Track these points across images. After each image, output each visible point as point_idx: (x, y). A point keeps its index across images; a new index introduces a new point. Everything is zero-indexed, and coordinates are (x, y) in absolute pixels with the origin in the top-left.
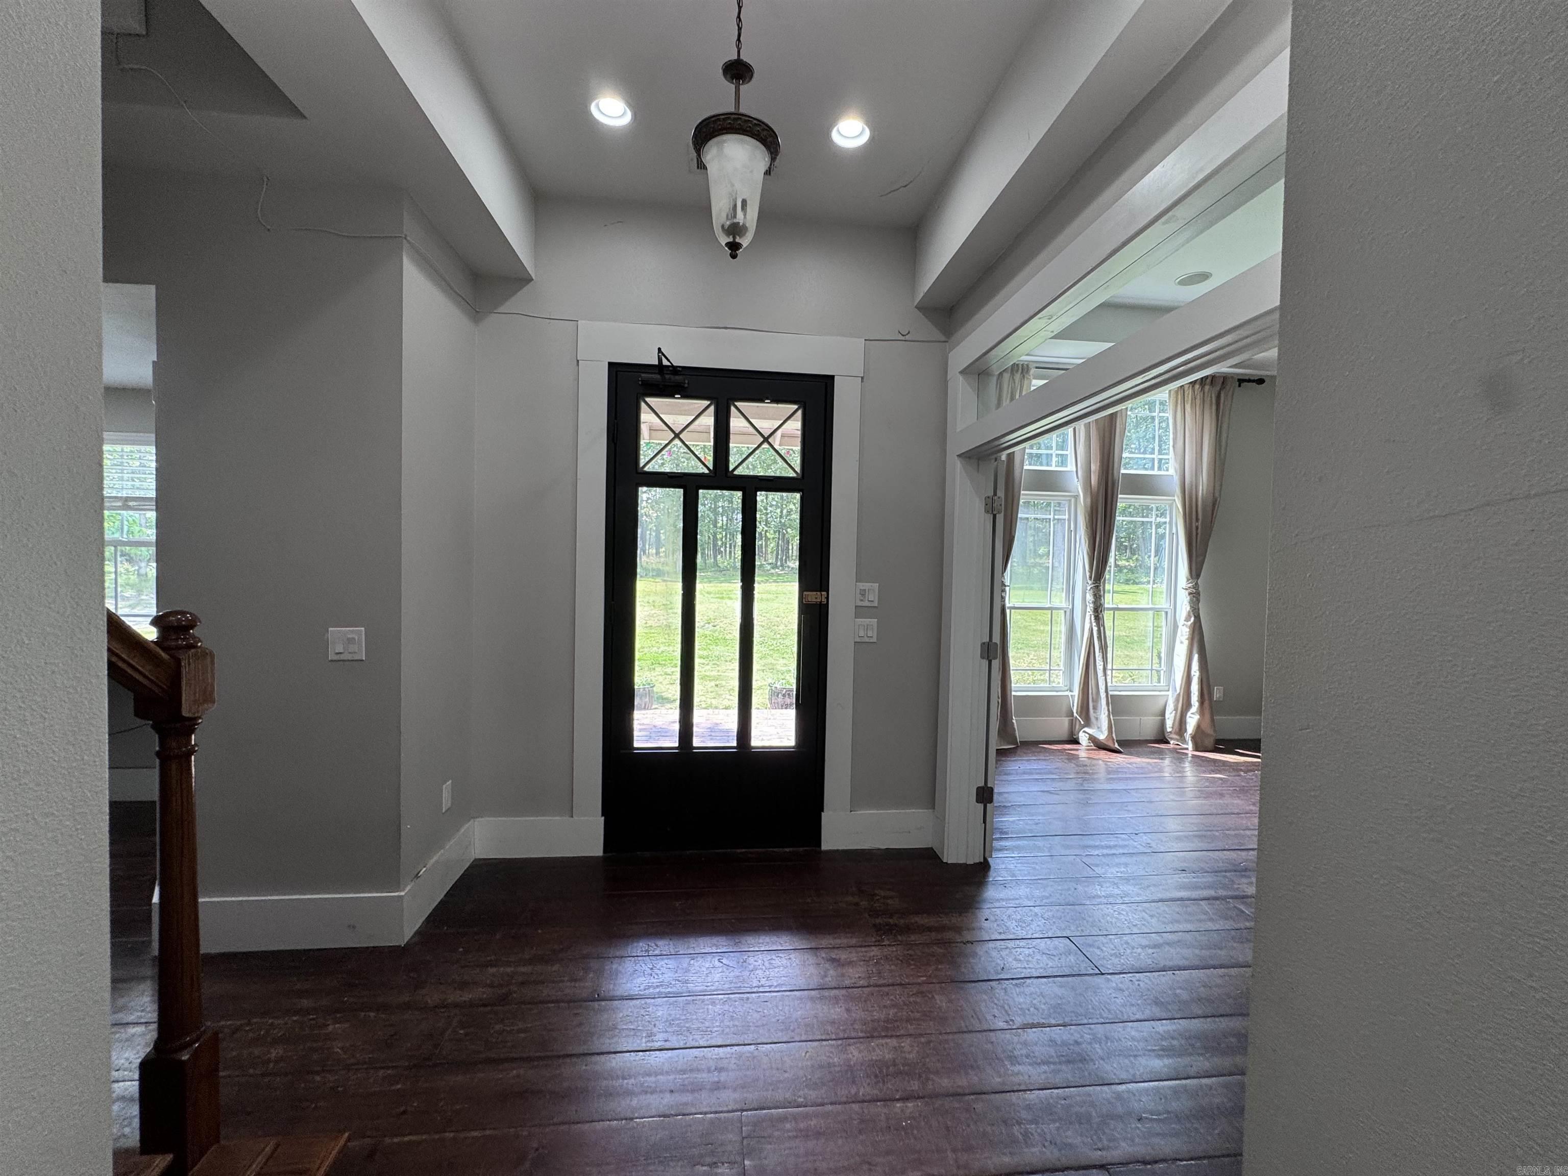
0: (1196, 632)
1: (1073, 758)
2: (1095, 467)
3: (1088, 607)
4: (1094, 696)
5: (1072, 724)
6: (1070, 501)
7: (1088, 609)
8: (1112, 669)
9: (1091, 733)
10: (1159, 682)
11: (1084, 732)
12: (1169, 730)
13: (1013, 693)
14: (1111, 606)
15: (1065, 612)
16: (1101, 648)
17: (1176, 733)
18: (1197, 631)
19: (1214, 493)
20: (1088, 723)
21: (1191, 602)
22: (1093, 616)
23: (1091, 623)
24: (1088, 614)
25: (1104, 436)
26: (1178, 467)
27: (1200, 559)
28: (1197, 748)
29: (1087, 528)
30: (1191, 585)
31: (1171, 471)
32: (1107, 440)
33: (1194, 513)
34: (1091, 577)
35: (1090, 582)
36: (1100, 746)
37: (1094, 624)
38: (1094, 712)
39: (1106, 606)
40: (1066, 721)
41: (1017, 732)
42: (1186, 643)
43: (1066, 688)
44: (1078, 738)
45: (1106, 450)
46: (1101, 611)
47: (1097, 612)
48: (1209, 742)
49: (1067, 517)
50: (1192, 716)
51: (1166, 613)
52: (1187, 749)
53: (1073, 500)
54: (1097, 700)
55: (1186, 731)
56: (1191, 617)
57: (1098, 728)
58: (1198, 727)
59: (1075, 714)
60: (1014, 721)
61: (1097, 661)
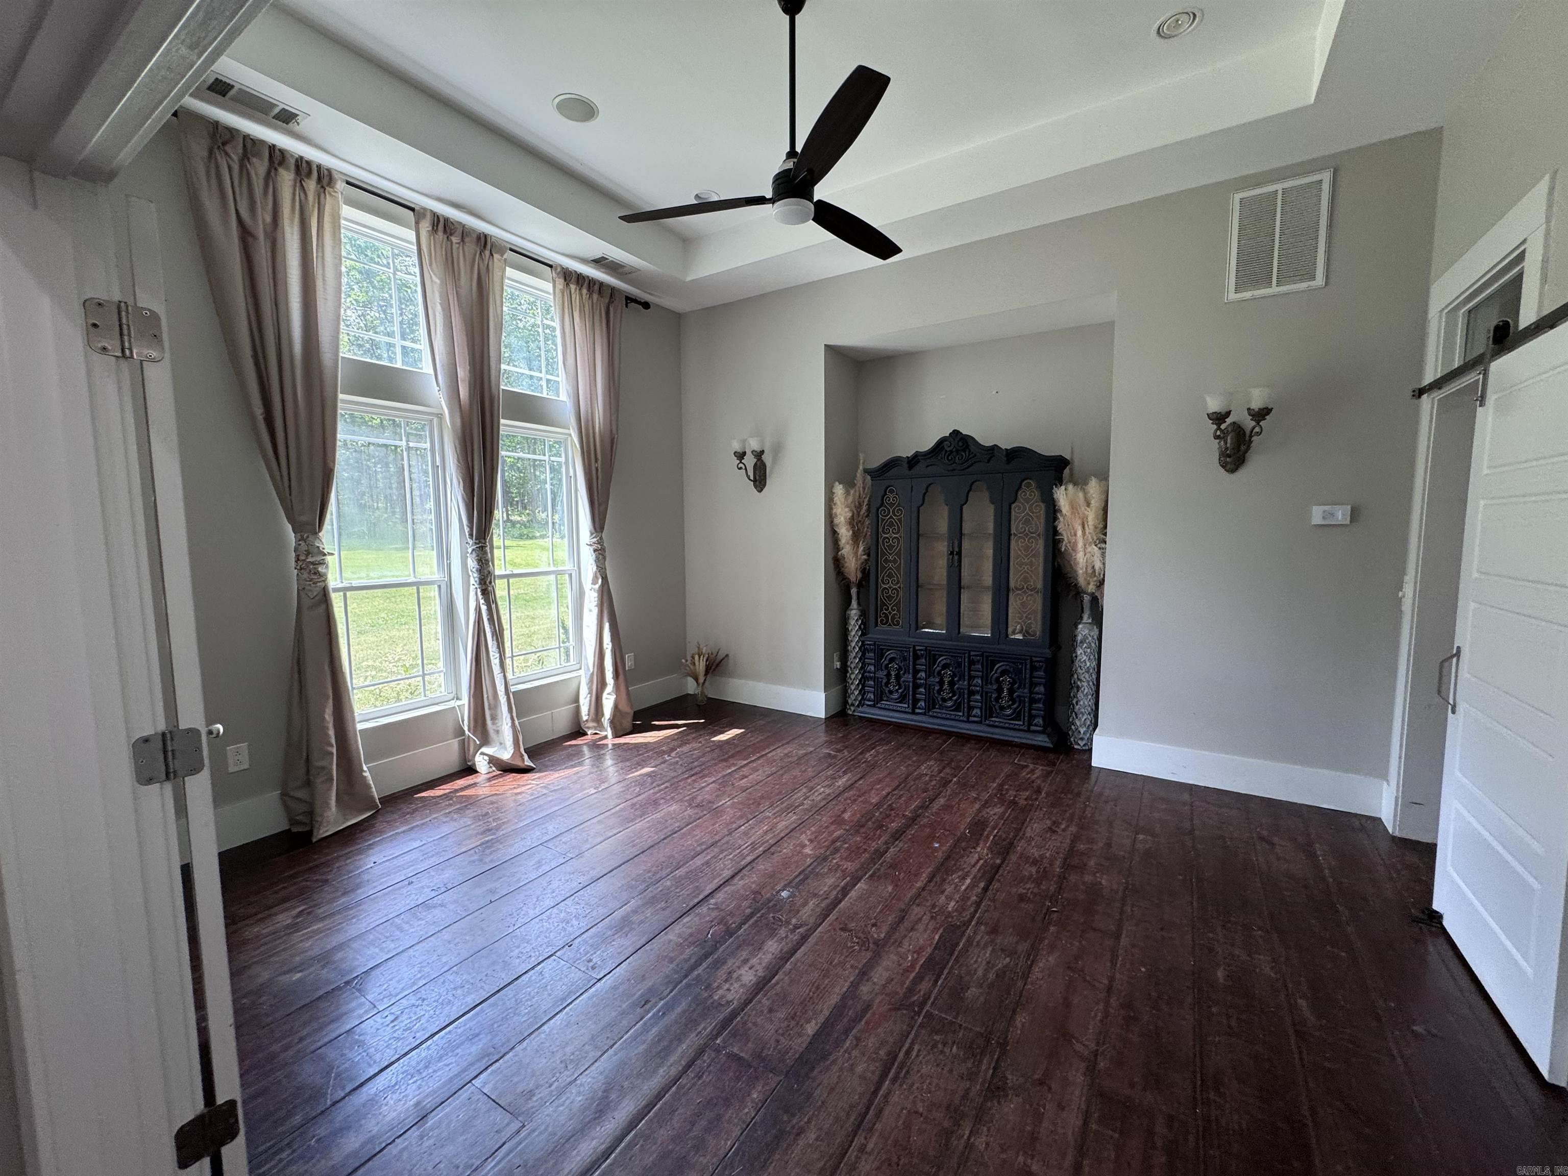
0: (605, 598)
1: (469, 803)
2: (463, 373)
3: (472, 578)
4: (492, 702)
5: (464, 746)
6: (431, 421)
7: (472, 581)
8: (513, 656)
9: (491, 754)
10: (568, 661)
11: (482, 754)
12: (585, 718)
13: (360, 727)
14: (503, 572)
15: (439, 587)
16: (494, 633)
17: (593, 721)
18: (605, 593)
19: (611, 431)
20: (485, 740)
21: (597, 560)
22: (479, 590)
23: (477, 600)
24: (472, 588)
25: (473, 332)
26: (571, 391)
27: (602, 508)
28: (617, 735)
29: (458, 461)
30: (595, 540)
31: (564, 396)
32: (477, 340)
33: (592, 452)
34: (471, 535)
35: (471, 542)
36: (508, 769)
37: (482, 601)
38: (493, 724)
39: (498, 572)
40: (455, 744)
41: (374, 789)
42: (595, 611)
43: (451, 696)
44: (474, 764)
45: (478, 355)
46: (490, 582)
47: (485, 583)
48: (627, 723)
49: (428, 445)
50: (609, 696)
51: (571, 575)
52: (606, 737)
53: (435, 421)
54: (495, 706)
55: (603, 715)
56: (598, 579)
57: (501, 744)
58: (616, 707)
59: (467, 732)
60: (367, 774)
61: (491, 654)
